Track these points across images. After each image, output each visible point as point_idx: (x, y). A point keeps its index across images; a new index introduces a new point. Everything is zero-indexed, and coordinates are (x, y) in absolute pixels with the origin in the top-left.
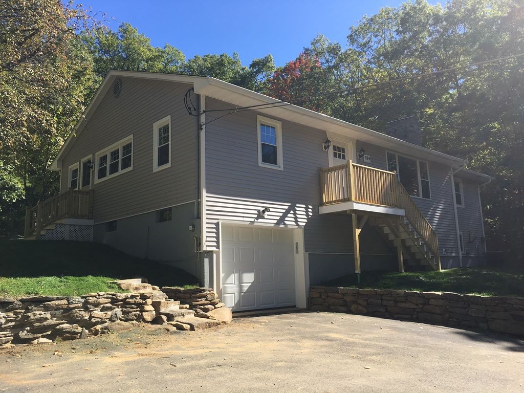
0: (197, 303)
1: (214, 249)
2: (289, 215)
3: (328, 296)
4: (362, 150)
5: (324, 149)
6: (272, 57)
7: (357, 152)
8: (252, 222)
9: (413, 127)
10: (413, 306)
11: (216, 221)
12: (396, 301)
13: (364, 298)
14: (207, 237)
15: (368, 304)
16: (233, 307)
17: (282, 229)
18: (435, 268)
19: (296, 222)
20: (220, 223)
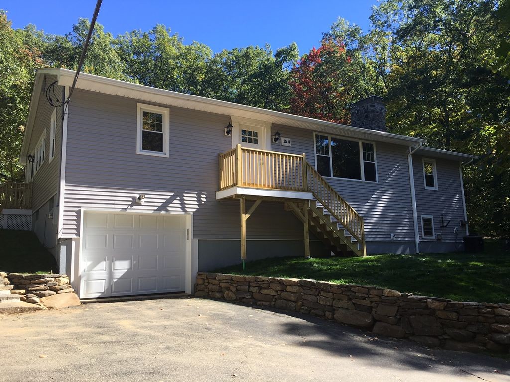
0: (34, 289)
1: (74, 236)
2: (175, 202)
3: (209, 282)
4: (278, 134)
5: (226, 134)
6: (296, 45)
7: (272, 136)
8: (125, 209)
9: (374, 106)
10: (274, 293)
11: (77, 209)
12: (261, 288)
13: (234, 285)
14: (64, 224)
15: (237, 290)
16: (102, 293)
17: (163, 216)
18: (359, 253)
19: (183, 208)
20: (82, 210)
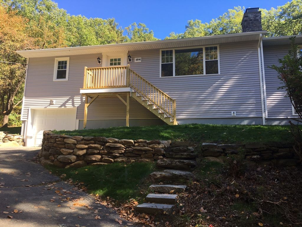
1: (26, 120)
4: (129, 56)
8: (46, 107)
11: (28, 108)
17: (63, 109)
18: (171, 124)
19: (73, 105)
20: (30, 108)
